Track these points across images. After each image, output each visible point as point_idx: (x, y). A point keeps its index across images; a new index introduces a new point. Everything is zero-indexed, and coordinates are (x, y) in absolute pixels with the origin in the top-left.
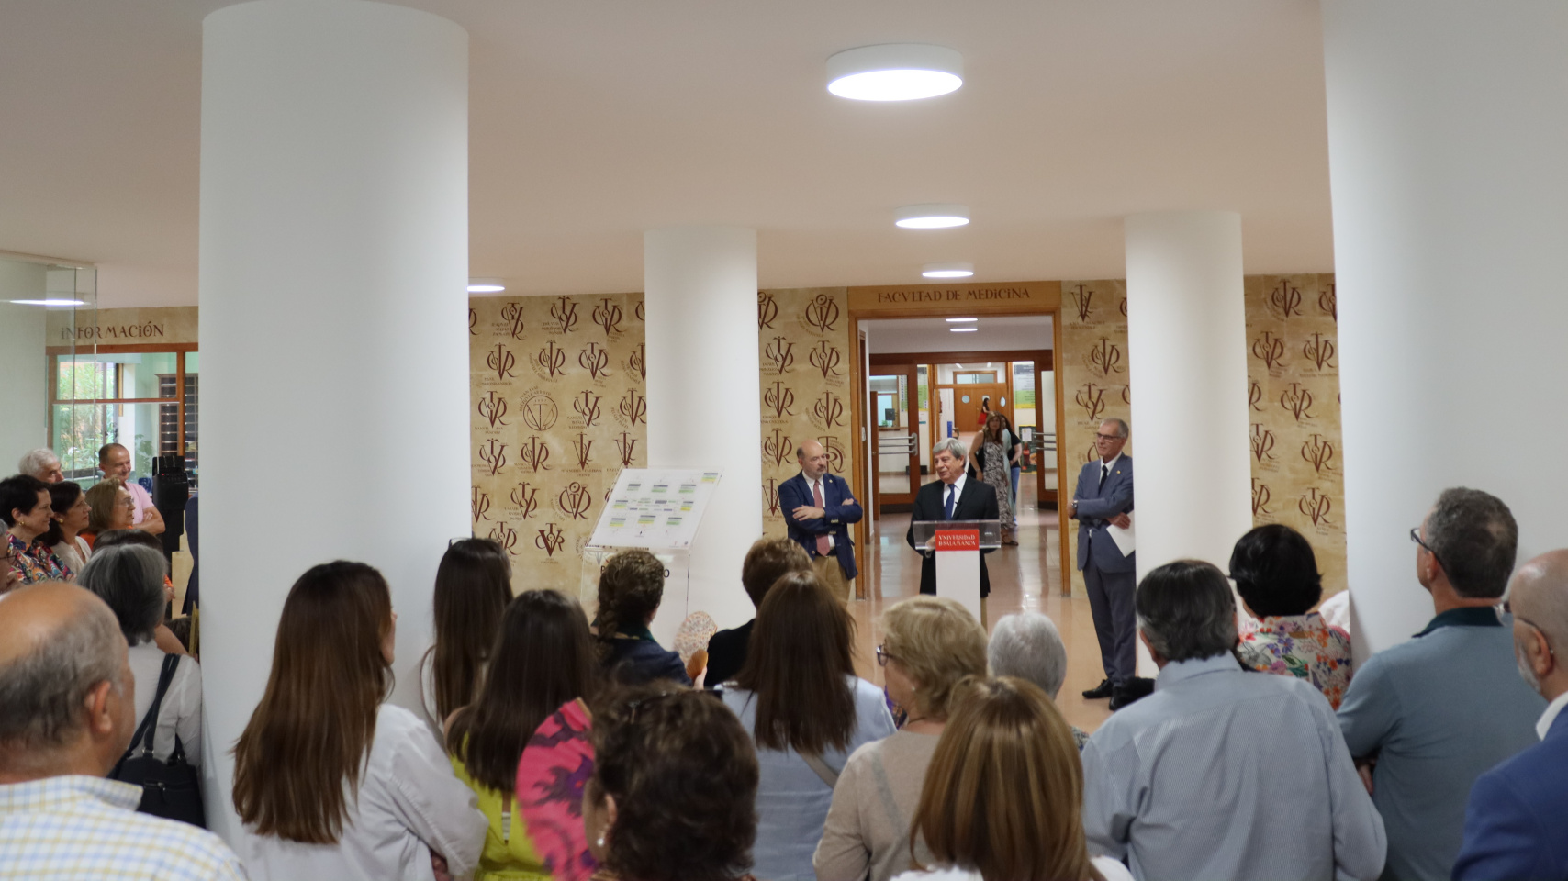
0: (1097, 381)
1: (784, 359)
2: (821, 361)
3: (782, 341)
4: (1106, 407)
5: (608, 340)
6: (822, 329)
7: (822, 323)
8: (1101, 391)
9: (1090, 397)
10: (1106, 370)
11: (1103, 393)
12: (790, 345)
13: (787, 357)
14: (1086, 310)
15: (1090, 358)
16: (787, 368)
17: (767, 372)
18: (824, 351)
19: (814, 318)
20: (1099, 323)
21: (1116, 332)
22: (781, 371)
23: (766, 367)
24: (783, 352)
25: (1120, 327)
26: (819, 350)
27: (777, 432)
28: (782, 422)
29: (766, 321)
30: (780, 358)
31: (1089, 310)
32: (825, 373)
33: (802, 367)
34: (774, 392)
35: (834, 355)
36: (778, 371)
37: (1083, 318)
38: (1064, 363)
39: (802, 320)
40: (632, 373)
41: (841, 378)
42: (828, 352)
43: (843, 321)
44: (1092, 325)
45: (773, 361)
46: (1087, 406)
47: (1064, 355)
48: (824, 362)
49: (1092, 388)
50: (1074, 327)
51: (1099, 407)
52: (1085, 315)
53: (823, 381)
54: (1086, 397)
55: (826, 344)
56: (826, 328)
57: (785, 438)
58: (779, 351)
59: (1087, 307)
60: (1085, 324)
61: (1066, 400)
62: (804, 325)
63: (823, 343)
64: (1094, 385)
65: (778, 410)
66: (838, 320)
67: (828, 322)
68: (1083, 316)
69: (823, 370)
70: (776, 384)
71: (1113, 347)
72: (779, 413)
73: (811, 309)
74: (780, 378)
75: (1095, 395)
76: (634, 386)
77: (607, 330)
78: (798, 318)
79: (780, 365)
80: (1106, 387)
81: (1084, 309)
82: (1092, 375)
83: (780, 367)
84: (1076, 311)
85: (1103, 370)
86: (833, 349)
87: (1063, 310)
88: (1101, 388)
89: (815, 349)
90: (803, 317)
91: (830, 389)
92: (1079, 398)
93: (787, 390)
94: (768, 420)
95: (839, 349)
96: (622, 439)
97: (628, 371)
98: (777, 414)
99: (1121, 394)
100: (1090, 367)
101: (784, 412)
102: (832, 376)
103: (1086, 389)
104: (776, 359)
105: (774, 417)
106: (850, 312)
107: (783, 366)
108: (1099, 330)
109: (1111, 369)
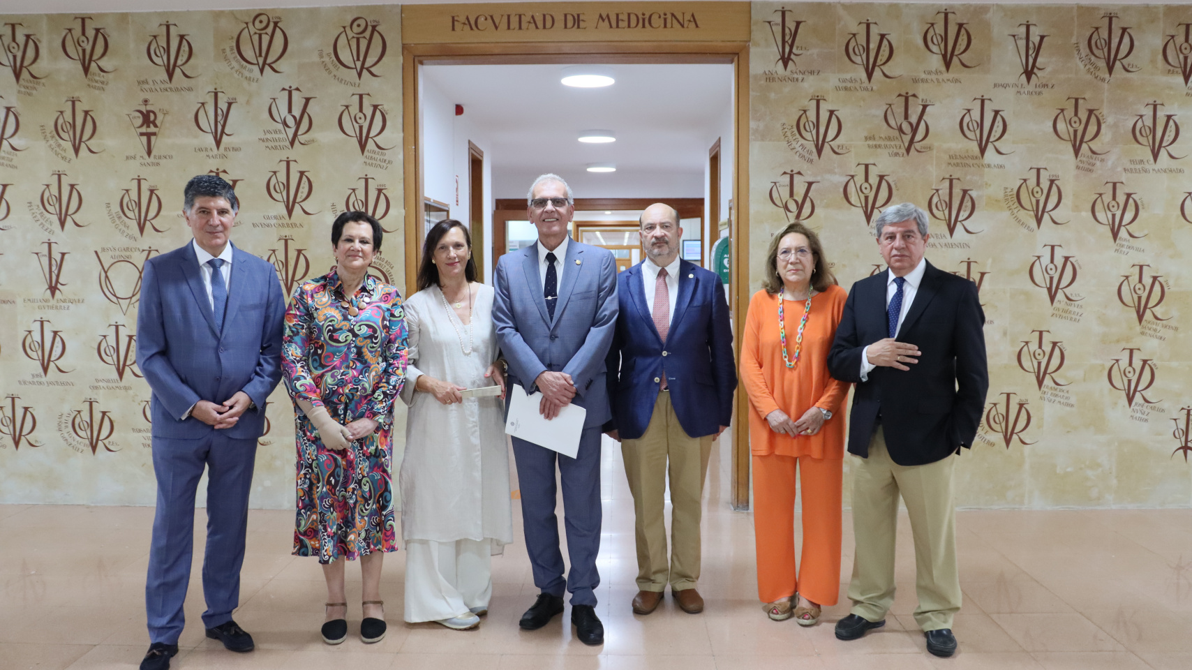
0: (804, 167)
1: (298, 124)
2: (357, 126)
3: (295, 94)
4: (816, 211)
5: (19, 92)
6: (360, 75)
7: (359, 64)
8: (810, 184)
9: (792, 194)
10: (819, 151)
11: (814, 186)
12: (308, 100)
13: (303, 121)
14: (791, 52)
15: (795, 129)
16: (302, 138)
17: (270, 144)
18: (361, 110)
19: (346, 56)
20: (812, 73)
21: (837, 89)
22: (292, 143)
23: (269, 136)
24: (296, 112)
25: (844, 81)
26: (354, 109)
27: (286, 241)
28: (294, 225)
29: (269, 61)
30: (291, 121)
31: (794, 50)
32: (363, 147)
33: (325, 135)
34: (282, 177)
35: (378, 115)
36: (288, 144)
37: (786, 66)
38: (751, 137)
39: (326, 59)
40: (59, 145)
41: (388, 155)
42: (368, 111)
43: (393, 63)
44: (800, 77)
45: (280, 126)
46: (786, 208)
47: (753, 124)
48: (361, 128)
49: (796, 178)
50: (770, 78)
51: (807, 210)
52: (789, 58)
53: (361, 159)
54: (785, 193)
55: (365, 99)
56: (365, 72)
57: (299, 252)
58: (290, 111)
59: (791, 47)
60: (788, 73)
61: (753, 197)
62: (330, 66)
63: (361, 96)
64: (799, 173)
65: (287, 207)
66: (384, 59)
67: (369, 62)
68: (785, 61)
69: (360, 142)
70: (284, 164)
71: (832, 112)
72: (290, 212)
73: (343, 40)
74: (291, 154)
75: (800, 190)
76: (62, 166)
77: (17, 75)
78: (321, 56)
79: (291, 132)
80: (819, 179)
81: (787, 50)
82: (797, 157)
83: (291, 136)
84: (774, 52)
85: (814, 150)
86: (375, 107)
87: (753, 50)
88: (811, 180)
89: (347, 107)
90: (328, 55)
91: (371, 172)
92: (775, 195)
93: (302, 173)
94: (273, 222)
95: (386, 107)
96: (46, 252)
97: (52, 142)
98: (285, 212)
99: (842, 190)
100: (794, 144)
101: (297, 210)
102: (374, 152)
103: (787, 179)
104: (285, 124)
105: (283, 217)
106: (405, 48)
107: (295, 135)
108: (810, 85)
109: (827, 149)
